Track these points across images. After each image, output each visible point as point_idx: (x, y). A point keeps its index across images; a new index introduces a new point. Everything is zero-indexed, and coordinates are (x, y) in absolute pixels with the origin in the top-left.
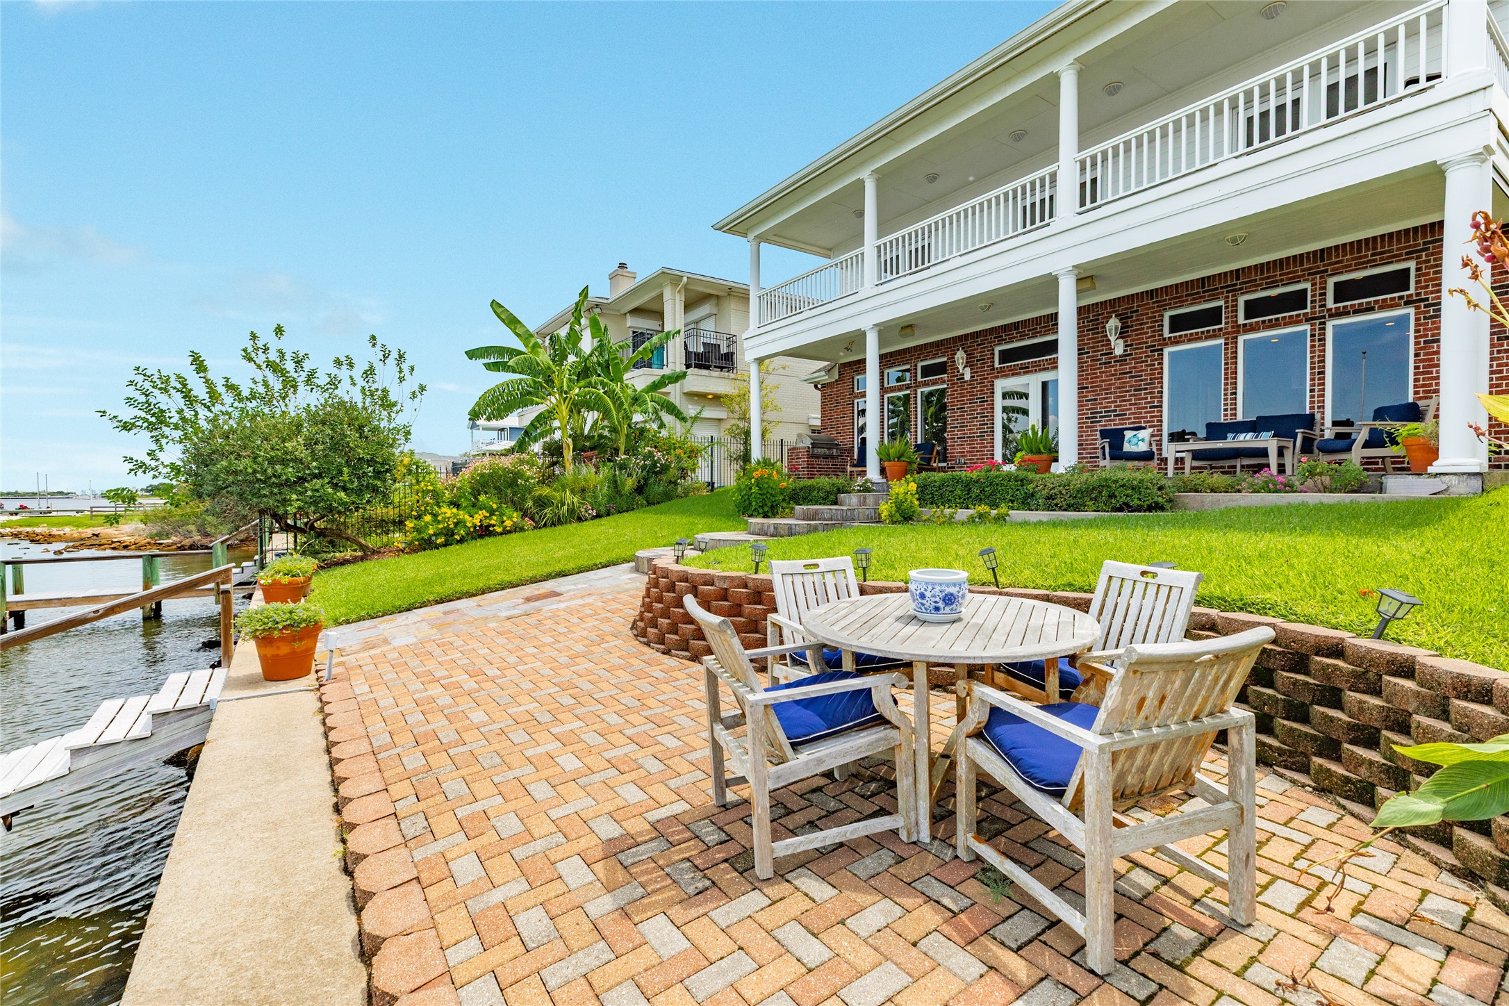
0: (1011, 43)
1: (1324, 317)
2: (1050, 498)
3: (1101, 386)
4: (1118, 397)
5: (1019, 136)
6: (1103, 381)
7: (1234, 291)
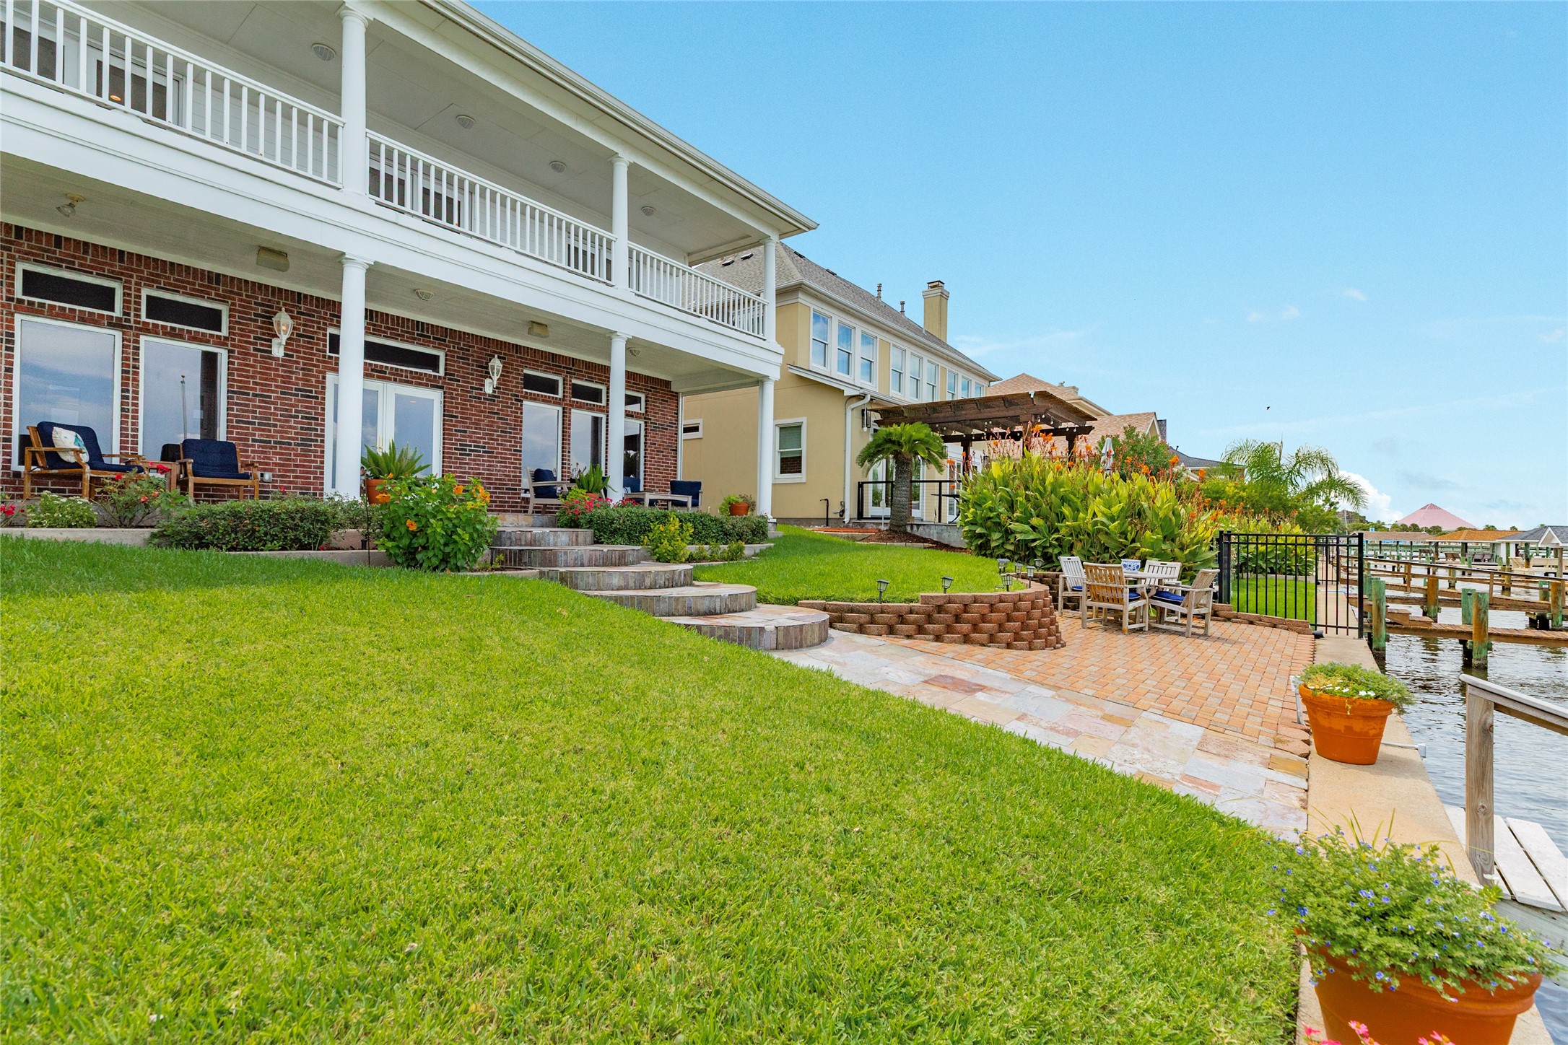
0: (648, 122)
3: (471, 419)
4: (487, 434)
5: (465, 121)
6: (474, 415)
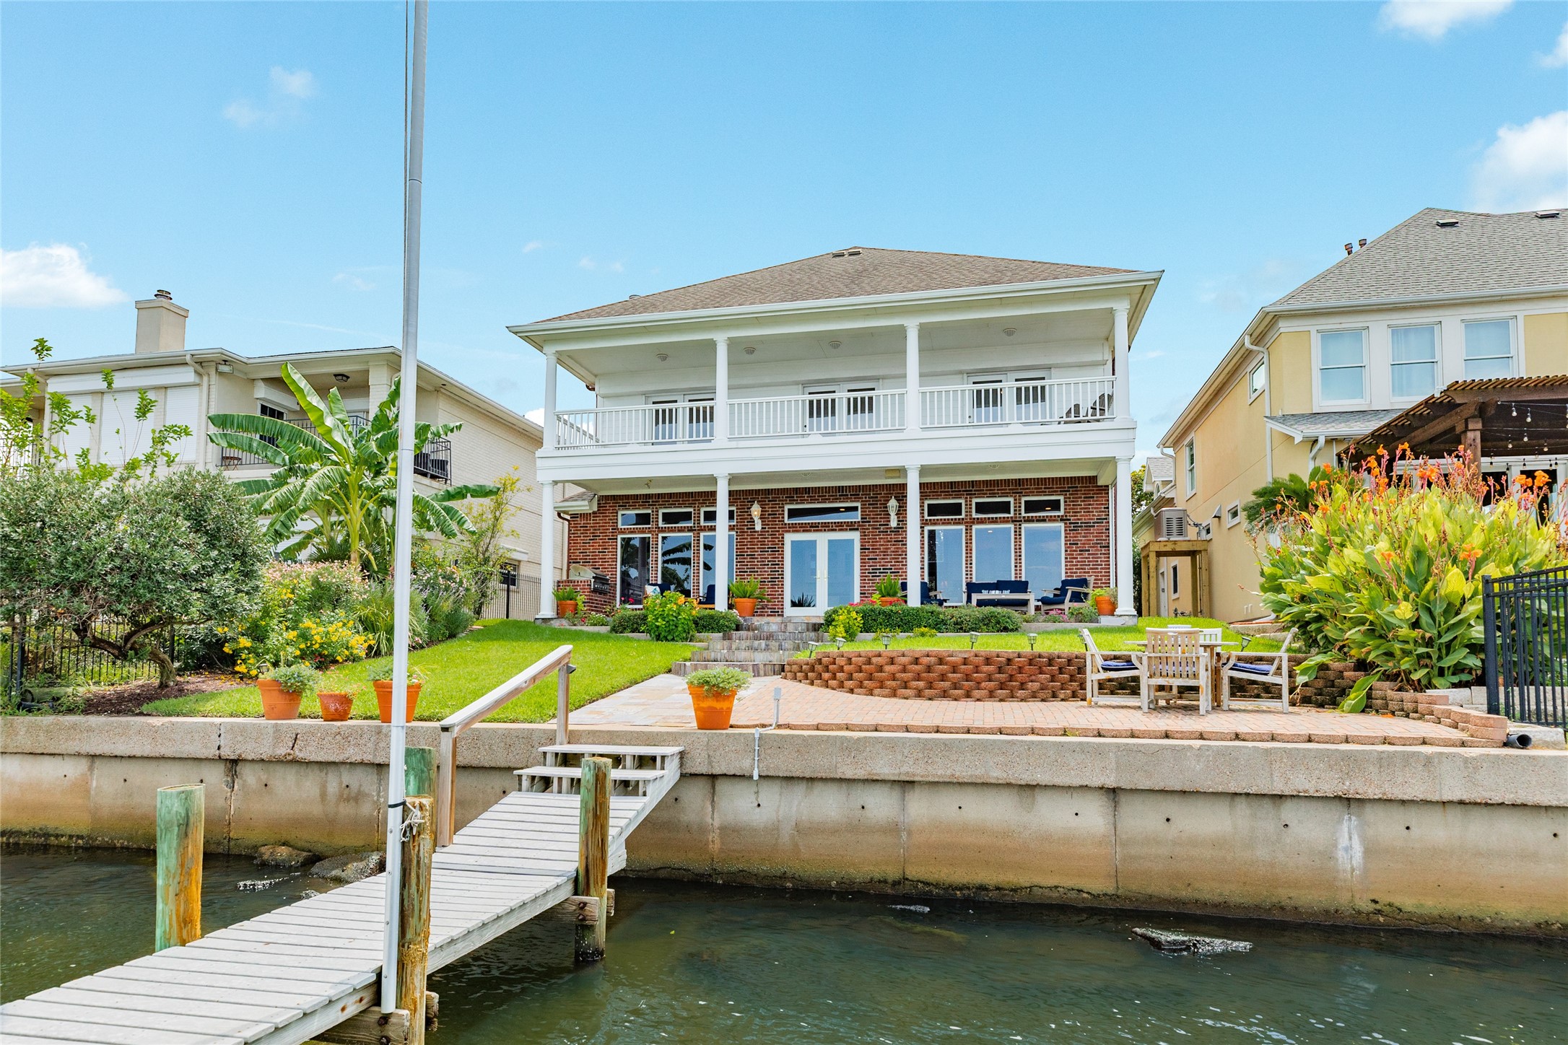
1: (1021, 521)
2: (956, 623)
3: (880, 549)
4: (893, 558)
6: (882, 545)
7: (971, 494)
